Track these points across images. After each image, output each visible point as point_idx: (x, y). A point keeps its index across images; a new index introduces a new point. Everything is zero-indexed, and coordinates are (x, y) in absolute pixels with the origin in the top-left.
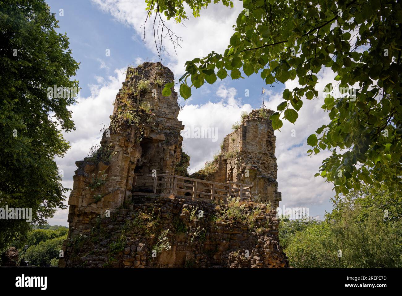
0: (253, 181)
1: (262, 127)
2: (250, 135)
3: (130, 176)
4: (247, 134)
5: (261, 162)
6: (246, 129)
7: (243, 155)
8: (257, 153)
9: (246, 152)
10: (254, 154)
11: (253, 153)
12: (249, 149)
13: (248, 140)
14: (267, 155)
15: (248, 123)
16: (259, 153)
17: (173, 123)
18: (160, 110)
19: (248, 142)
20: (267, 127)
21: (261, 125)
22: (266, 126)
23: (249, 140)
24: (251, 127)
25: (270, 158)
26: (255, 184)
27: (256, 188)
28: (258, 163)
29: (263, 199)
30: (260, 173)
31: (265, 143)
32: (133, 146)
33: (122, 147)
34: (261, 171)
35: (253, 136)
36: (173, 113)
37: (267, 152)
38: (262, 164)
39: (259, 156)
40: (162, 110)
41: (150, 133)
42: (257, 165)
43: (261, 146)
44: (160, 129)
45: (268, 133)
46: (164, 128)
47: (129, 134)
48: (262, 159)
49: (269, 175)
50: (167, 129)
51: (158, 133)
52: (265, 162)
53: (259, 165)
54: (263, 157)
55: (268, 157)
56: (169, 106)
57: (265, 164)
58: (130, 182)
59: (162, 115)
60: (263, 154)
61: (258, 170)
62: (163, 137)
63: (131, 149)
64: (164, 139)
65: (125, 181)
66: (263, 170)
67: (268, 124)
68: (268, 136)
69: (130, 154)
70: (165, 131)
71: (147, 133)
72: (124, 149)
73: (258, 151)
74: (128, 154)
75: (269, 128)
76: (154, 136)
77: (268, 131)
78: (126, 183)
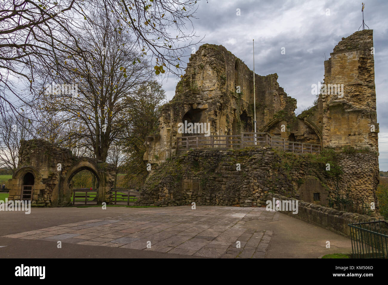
0: (342, 116)
1: (351, 56)
2: (336, 68)
3: (172, 140)
4: (332, 69)
5: (351, 94)
6: (331, 63)
8: (346, 86)
14: (361, 85)
15: (334, 56)
16: (349, 85)
17: (214, 93)
19: (334, 77)
21: (350, 53)
22: (357, 53)
23: (335, 75)
24: (337, 60)
25: (366, 87)
28: (347, 96)
29: (357, 133)
30: (350, 106)
31: (355, 73)
32: (174, 121)
33: (166, 123)
34: (353, 104)
35: (340, 69)
36: (214, 85)
37: (360, 82)
38: (353, 97)
39: (348, 88)
40: (206, 85)
41: (198, 106)
42: (345, 99)
43: (352, 77)
44: (205, 101)
45: (361, 60)
46: (208, 99)
47: (169, 115)
48: (353, 91)
49: (363, 107)
50: (210, 99)
51: (204, 104)
52: (358, 93)
53: (349, 98)
54: (353, 89)
55: (362, 87)
56: (211, 81)
57: (358, 95)
58: (173, 144)
59: (206, 90)
60: (353, 85)
61: (346, 104)
62: (207, 106)
63: (172, 123)
64: (208, 107)
65: (169, 143)
66: (355, 103)
67: (359, 49)
68: (362, 63)
69: (171, 127)
70: (209, 101)
71: (195, 106)
72: (167, 124)
73: (347, 84)
74: (170, 127)
75: (361, 54)
76: (201, 107)
77: (360, 58)
78: (171, 144)
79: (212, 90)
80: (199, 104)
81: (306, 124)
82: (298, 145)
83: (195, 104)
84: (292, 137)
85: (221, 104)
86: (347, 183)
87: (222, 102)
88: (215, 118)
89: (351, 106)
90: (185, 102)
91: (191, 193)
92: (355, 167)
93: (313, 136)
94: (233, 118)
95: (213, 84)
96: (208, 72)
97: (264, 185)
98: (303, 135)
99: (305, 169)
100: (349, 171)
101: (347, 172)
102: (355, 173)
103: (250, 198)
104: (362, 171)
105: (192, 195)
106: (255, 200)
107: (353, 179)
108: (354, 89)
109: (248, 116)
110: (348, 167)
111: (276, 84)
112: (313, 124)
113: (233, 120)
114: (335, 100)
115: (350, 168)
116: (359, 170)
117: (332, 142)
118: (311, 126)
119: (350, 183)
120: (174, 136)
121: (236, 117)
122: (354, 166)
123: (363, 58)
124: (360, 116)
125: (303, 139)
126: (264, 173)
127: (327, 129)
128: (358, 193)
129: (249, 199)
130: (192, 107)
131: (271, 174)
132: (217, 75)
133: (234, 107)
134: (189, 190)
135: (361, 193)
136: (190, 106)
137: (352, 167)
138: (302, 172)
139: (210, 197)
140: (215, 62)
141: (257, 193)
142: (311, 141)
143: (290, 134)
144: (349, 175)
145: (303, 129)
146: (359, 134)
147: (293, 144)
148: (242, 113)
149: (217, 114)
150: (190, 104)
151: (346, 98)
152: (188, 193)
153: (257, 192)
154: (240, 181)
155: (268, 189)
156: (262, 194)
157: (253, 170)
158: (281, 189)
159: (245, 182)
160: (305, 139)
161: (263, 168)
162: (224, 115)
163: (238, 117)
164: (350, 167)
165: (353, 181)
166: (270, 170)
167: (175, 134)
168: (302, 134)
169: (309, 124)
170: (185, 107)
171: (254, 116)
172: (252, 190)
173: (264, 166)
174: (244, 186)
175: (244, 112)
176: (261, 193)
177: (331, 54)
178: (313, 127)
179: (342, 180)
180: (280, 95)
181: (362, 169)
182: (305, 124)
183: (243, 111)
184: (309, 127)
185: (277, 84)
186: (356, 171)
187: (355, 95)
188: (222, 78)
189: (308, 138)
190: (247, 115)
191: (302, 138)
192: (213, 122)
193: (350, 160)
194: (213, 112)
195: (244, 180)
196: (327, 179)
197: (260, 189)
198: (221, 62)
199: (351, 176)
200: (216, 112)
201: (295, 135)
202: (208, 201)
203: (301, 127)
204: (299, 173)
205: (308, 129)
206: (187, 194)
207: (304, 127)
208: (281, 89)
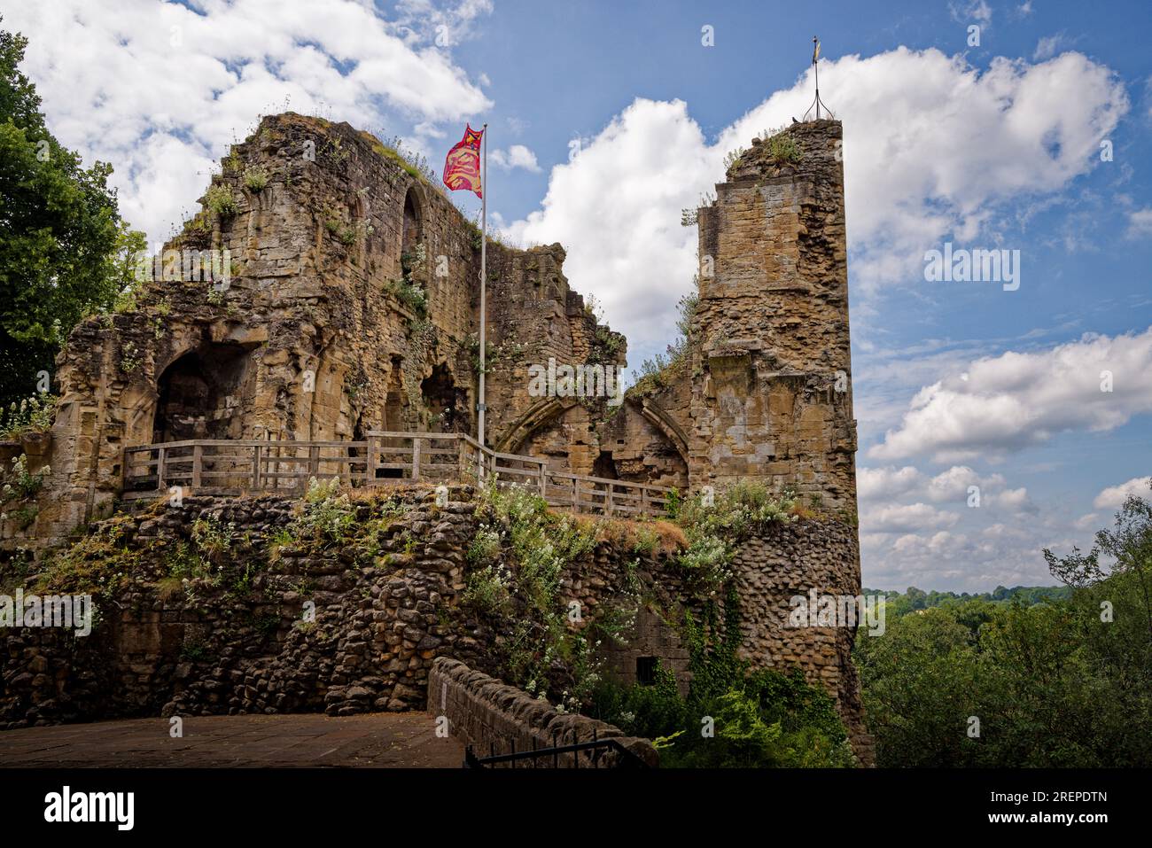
0: (749, 394)
1: (779, 197)
2: (733, 234)
3: (102, 458)
4: (722, 236)
5: (777, 322)
6: (717, 217)
7: (709, 310)
8: (762, 295)
9: (717, 299)
10: (751, 301)
11: (744, 297)
12: (728, 287)
13: (725, 254)
14: (805, 293)
15: (726, 194)
16: (771, 292)
17: (295, 288)
18: (263, 257)
19: (727, 263)
20: (799, 191)
21: (774, 188)
22: (795, 189)
23: (729, 256)
24: (736, 207)
25: (819, 301)
26: (759, 404)
27: (765, 415)
28: (765, 328)
29: (791, 452)
30: (772, 363)
31: (790, 253)
32: (115, 382)
33: (80, 391)
34: (781, 355)
35: (745, 237)
36: (296, 258)
37: (803, 283)
38: (782, 330)
39: (769, 302)
40: (268, 258)
41: (231, 331)
42: (759, 336)
43: (777, 267)
44: (259, 313)
45: (808, 212)
46: (270, 307)
47: (97, 357)
48: (781, 312)
49: (812, 366)
50: (278, 307)
51: (251, 326)
52: (797, 320)
53: (770, 334)
54: (784, 304)
55: (808, 299)
56: (285, 242)
57: (796, 326)
58: (104, 472)
59: (266, 273)
60: (783, 292)
61: (761, 355)
62: (262, 333)
63: (108, 392)
64: (265, 338)
65: (88, 470)
66: (790, 352)
67: (801, 178)
68: (809, 223)
69: (101, 404)
70: (274, 315)
71: (219, 332)
72: (87, 393)
73: (765, 288)
74: (95, 404)
75: (805, 192)
76: (241, 336)
77: (803, 206)
78: (94, 472)
79: (288, 276)
80: (234, 323)
81: (649, 421)
82: (624, 490)
83: (220, 322)
84: (605, 465)
85: (317, 327)
86: (756, 622)
87: (321, 321)
88: (289, 376)
89: (775, 361)
90: (177, 315)
91: (150, 669)
92: (782, 566)
93: (669, 463)
94: (385, 387)
95: (292, 255)
96: (277, 209)
97: (426, 629)
98: (641, 459)
99: (613, 572)
100: (765, 580)
101: (758, 584)
102: (781, 587)
103: (366, 679)
104: (804, 578)
105: (153, 676)
106: (387, 686)
107: (775, 608)
108: (786, 305)
109: (456, 385)
110: (762, 565)
111: (556, 280)
112: (668, 421)
113: (385, 396)
114: (730, 337)
115: (767, 569)
116: (793, 575)
117: (716, 480)
118: (664, 426)
119: (766, 621)
120: (111, 439)
121: (401, 385)
122: (781, 561)
123: (814, 209)
124: (803, 396)
125: (640, 472)
126: (430, 581)
127: (703, 437)
128: (792, 658)
129: (365, 685)
130: (207, 335)
131: (458, 587)
132: (310, 223)
133: (392, 348)
134: (144, 653)
135: (798, 655)
136: (198, 331)
137: (773, 567)
138: (601, 583)
139: (220, 679)
140: (307, 175)
141: (394, 660)
142: (664, 478)
143: (598, 454)
144: (764, 595)
145: (638, 441)
146: (798, 456)
147: (611, 486)
148: (429, 372)
149: (302, 363)
150: (196, 323)
151: (760, 332)
152: (136, 668)
153: (396, 656)
154: (340, 614)
155: (438, 641)
156: (413, 663)
157: (389, 573)
158: (491, 642)
159: (357, 619)
160: (645, 472)
161: (426, 563)
162: (332, 370)
163: (412, 388)
164: (768, 566)
165: (775, 613)
166: (454, 573)
167: (114, 434)
168: (638, 455)
169: (657, 419)
170: (176, 334)
171: (477, 386)
172: (378, 647)
173: (432, 557)
174: (353, 633)
175: (441, 370)
176: (409, 660)
177: (719, 187)
178: (670, 433)
179: (742, 611)
180: (570, 317)
181: (804, 572)
182: (647, 419)
183: (435, 368)
184: (657, 431)
185: (559, 279)
186: (786, 580)
187: (788, 324)
188: (332, 233)
189: (655, 470)
190: (453, 381)
191: (637, 467)
192: (279, 393)
193: (766, 542)
194: (282, 356)
195: (354, 611)
196: (693, 609)
197: (407, 644)
198: (336, 180)
199: (770, 598)
200: (294, 357)
201: (615, 457)
202: (213, 697)
203: (634, 431)
204: (590, 587)
205: (655, 439)
206: (132, 673)
207: (644, 432)
208: (573, 300)
